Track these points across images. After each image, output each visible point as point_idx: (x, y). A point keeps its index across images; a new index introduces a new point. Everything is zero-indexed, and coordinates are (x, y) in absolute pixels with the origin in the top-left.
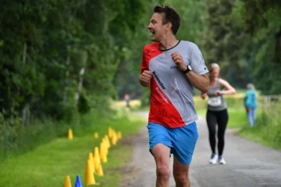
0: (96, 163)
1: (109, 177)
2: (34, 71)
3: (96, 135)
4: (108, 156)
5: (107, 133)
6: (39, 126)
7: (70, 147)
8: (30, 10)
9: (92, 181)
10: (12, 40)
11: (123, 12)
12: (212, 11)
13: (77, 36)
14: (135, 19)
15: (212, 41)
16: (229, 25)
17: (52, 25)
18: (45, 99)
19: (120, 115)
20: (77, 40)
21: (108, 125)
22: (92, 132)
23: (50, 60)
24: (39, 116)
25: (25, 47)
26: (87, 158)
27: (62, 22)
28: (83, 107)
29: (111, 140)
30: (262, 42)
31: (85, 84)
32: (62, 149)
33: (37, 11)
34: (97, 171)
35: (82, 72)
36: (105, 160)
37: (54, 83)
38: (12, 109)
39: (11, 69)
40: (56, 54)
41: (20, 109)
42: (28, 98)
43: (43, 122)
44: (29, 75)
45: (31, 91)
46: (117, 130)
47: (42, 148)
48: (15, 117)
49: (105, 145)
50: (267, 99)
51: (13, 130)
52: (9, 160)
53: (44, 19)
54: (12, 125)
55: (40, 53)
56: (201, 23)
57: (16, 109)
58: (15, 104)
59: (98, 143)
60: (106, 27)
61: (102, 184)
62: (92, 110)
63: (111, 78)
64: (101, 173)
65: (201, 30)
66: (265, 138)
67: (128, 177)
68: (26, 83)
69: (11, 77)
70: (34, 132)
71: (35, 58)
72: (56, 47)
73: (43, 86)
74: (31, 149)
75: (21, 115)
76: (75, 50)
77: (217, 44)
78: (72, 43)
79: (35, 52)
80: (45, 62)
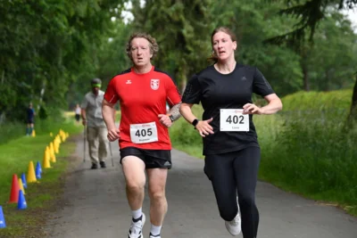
0: (51, 153)
1: (60, 164)
2: (9, 89)
3: (51, 134)
4: (60, 149)
5: (58, 133)
6: (11, 127)
8: (8, 47)
11: (72, 51)
13: (38, 66)
17: (22, 58)
18: (16, 109)
19: (68, 121)
20: (40, 69)
21: (59, 128)
22: (48, 132)
23: (20, 82)
24: (12, 120)
25: (4, 72)
26: (44, 150)
27: (30, 57)
28: (43, 114)
29: (61, 138)
31: (45, 99)
32: (27, 143)
33: (12, 48)
34: (51, 159)
35: (43, 92)
36: (57, 151)
37: (23, 98)
40: (25, 78)
42: (4, 107)
43: (14, 124)
44: (6, 92)
45: (6, 103)
46: (65, 131)
47: (12, 142)
49: (58, 141)
53: (17, 54)
55: (14, 77)
59: (52, 140)
60: (60, 62)
61: (55, 168)
62: (49, 118)
63: (62, 95)
64: (54, 160)
67: (73, 163)
70: (9, 130)
71: (11, 80)
72: (24, 74)
73: (15, 100)
74: (6, 142)
76: (38, 76)
78: (36, 72)
79: (10, 76)
80: (17, 83)
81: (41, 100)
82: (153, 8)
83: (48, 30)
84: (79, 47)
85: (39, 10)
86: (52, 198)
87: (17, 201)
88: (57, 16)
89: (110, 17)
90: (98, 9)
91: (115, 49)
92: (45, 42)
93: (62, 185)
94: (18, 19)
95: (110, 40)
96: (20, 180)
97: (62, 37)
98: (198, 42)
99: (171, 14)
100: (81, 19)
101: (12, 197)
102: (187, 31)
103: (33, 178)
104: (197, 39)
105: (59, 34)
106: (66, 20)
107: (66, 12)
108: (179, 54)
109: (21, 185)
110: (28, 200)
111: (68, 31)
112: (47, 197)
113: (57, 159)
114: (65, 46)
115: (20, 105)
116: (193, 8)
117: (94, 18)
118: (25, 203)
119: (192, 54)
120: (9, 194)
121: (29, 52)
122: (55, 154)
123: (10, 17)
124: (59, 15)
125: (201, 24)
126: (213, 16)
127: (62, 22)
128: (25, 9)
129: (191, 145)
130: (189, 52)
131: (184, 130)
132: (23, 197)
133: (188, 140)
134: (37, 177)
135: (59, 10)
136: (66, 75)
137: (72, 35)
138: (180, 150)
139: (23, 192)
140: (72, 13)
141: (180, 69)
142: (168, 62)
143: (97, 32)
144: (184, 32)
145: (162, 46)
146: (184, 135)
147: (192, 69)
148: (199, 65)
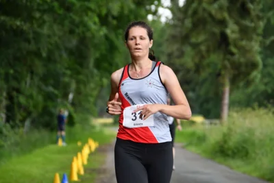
0: (79, 164)
1: (88, 176)
2: (35, 93)
3: (79, 144)
4: (88, 160)
5: (85, 142)
6: (36, 135)
7: (60, 152)
8: (34, 48)
9: (75, 178)
10: (19, 70)
11: (104, 52)
13: (67, 69)
14: (112, 58)
16: (182, 65)
17: (50, 59)
18: (41, 115)
19: (98, 129)
20: (69, 72)
23: (47, 86)
24: (37, 128)
25: (29, 75)
26: (71, 161)
29: (90, 147)
30: (205, 80)
31: (73, 104)
33: (39, 49)
34: (79, 171)
35: (71, 96)
36: (86, 162)
37: (50, 104)
38: (17, 122)
39: (18, 91)
40: (52, 81)
41: (23, 121)
44: (31, 97)
45: (31, 109)
46: (95, 140)
47: (38, 151)
48: (19, 127)
49: (86, 151)
50: (207, 122)
51: (17, 138)
52: (14, 159)
53: (44, 55)
54: (17, 134)
55: (40, 80)
57: (20, 121)
58: (19, 117)
59: (80, 150)
61: (82, 181)
62: (78, 127)
63: (92, 100)
64: (82, 172)
66: (204, 151)
67: (102, 176)
69: (17, 97)
71: (36, 83)
72: (51, 78)
74: (30, 151)
75: (23, 126)
76: (66, 79)
78: (64, 74)
79: (36, 79)
80: (44, 87)
81: (69, 105)
82: (194, 5)
83: (77, 31)
84: (112, 48)
85: (69, 8)
88: (87, 15)
89: (147, 15)
90: (133, 6)
92: (75, 42)
94: (46, 17)
97: (93, 37)
98: (244, 43)
99: (213, 12)
100: (114, 18)
102: (232, 31)
104: (242, 40)
105: (88, 34)
106: (97, 19)
107: (98, 11)
108: (221, 56)
111: (98, 31)
113: (86, 169)
114: (96, 47)
115: (46, 111)
116: (238, 5)
117: (128, 16)
119: (237, 57)
121: (57, 53)
122: (83, 165)
123: (37, 15)
124: (90, 13)
125: (247, 23)
126: (261, 14)
127: (92, 22)
128: (53, 7)
129: (233, 157)
130: (232, 54)
131: (225, 142)
133: (230, 152)
135: (89, 9)
136: (97, 79)
137: (105, 35)
138: (220, 163)
140: (104, 12)
141: (223, 72)
142: (208, 65)
144: (228, 31)
145: (203, 48)
146: (226, 146)
147: (236, 72)
148: (243, 69)
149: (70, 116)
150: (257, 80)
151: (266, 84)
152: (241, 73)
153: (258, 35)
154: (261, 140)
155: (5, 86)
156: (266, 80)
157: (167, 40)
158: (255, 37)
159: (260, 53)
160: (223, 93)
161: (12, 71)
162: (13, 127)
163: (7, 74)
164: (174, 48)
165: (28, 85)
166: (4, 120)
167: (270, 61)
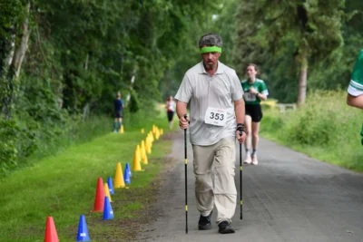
0: (142, 153)
1: (152, 166)
2: (94, 77)
3: (143, 131)
4: (152, 149)
6: (96, 121)
7: (122, 140)
8: (93, 26)
10: (77, 50)
11: (169, 30)
12: (241, 33)
13: (127, 49)
14: (178, 37)
15: (240, 57)
16: (253, 44)
17: (110, 39)
18: (102, 100)
20: (130, 53)
21: (153, 123)
22: (140, 128)
23: (107, 68)
24: (97, 114)
25: (88, 56)
26: (135, 149)
27: (119, 39)
28: (133, 107)
29: (154, 135)
30: (281, 60)
31: (135, 88)
32: (114, 141)
33: (98, 27)
34: (142, 160)
35: (133, 80)
36: (150, 151)
37: (111, 88)
38: (75, 107)
39: (76, 73)
40: (112, 64)
41: (81, 107)
42: (88, 98)
43: (100, 119)
44: (89, 80)
45: (90, 93)
46: (159, 127)
47: (97, 139)
48: (77, 113)
49: (150, 139)
50: (282, 106)
51: (76, 124)
52: (72, 148)
53: (104, 34)
54: (75, 120)
55: (99, 62)
56: (231, 42)
57: (78, 106)
58: (77, 102)
59: (144, 137)
60: (155, 43)
61: (147, 171)
62: (140, 111)
63: (156, 83)
64: (146, 162)
65: (231, 48)
66: (279, 138)
67: (167, 166)
68: (87, 86)
69: (76, 80)
70: (94, 126)
71: (96, 65)
72: (110, 58)
73: (100, 90)
74: (90, 140)
75: (82, 112)
76: (128, 61)
77: (244, 60)
78: (125, 55)
79: (95, 60)
81: (131, 88)
83: (140, 5)
84: (178, 26)
86: (142, 207)
87: (102, 210)
91: (220, 27)
92: (137, 19)
93: (155, 192)
95: (215, 17)
96: (106, 185)
97: (157, 14)
98: (323, 18)
101: (96, 206)
103: (121, 183)
104: (322, 14)
105: (153, 9)
108: (299, 33)
109: (107, 191)
110: (115, 209)
111: (164, 7)
112: (137, 205)
113: (149, 161)
114: (160, 25)
115: (106, 96)
118: (111, 212)
119: (316, 33)
120: (93, 201)
121: (117, 32)
122: (147, 154)
129: (312, 144)
130: (311, 31)
131: (303, 127)
132: (109, 206)
133: (308, 139)
134: (126, 182)
136: (164, 59)
137: (169, 11)
138: (297, 151)
139: (110, 200)
141: (300, 51)
142: (284, 43)
143: (198, 8)
144: (306, 5)
145: (279, 24)
146: (304, 132)
147: (316, 51)
148: (323, 47)
149: (133, 101)
150: (338, 60)
151: (348, 64)
152: (320, 52)
153: (340, 9)
154: (343, 125)
155: (62, 69)
156: (348, 60)
157: (238, 16)
158: (335, 11)
159: (342, 29)
160: (301, 73)
161: (68, 52)
162: (70, 113)
163: (64, 55)
164: (246, 25)
165: (86, 66)
166: (61, 105)
167: (353, 38)
